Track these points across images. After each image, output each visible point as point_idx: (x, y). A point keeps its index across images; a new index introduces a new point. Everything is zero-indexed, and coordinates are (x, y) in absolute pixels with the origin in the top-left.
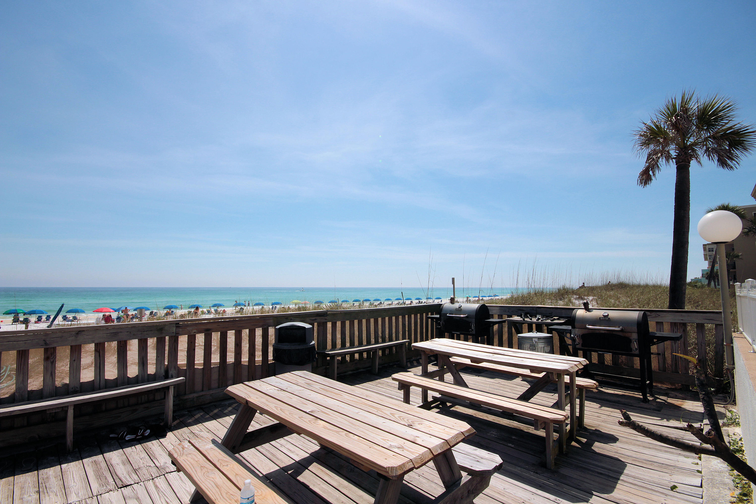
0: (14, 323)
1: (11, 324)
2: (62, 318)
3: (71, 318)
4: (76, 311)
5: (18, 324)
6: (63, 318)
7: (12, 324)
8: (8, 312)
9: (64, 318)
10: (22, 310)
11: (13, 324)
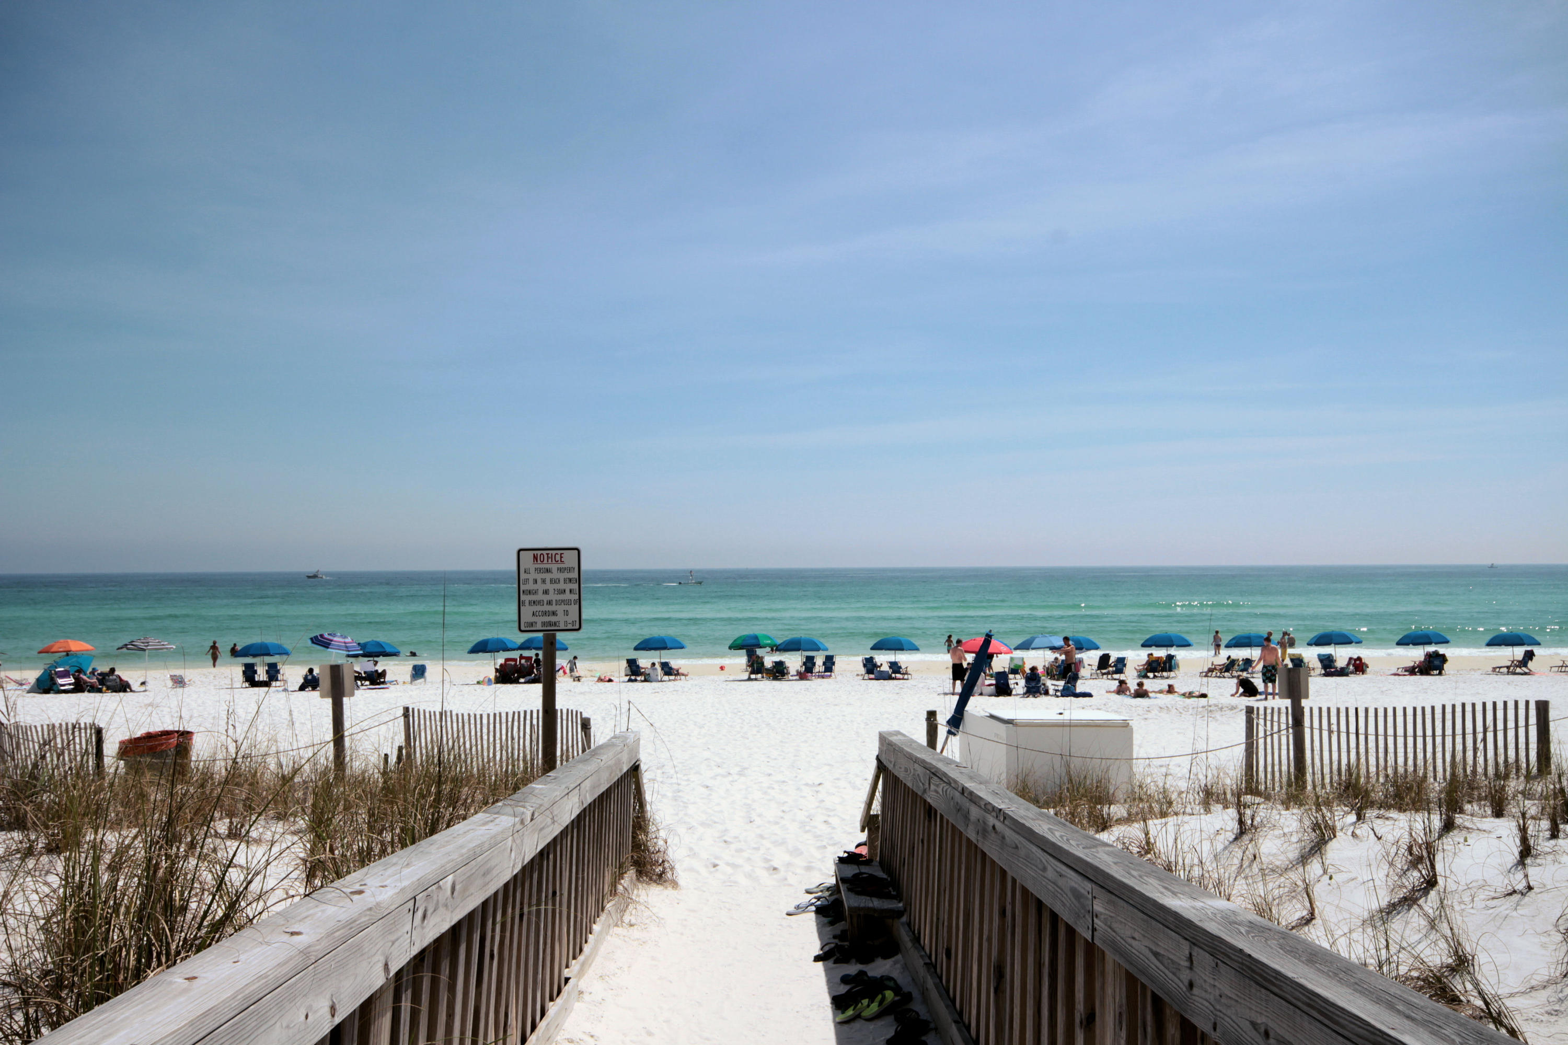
0: (753, 676)
1: (746, 677)
2: (862, 664)
3: (885, 668)
4: (897, 646)
5: (763, 677)
6: (865, 666)
7: (749, 679)
8: (739, 642)
9: (869, 666)
10: (769, 638)
11: (752, 680)
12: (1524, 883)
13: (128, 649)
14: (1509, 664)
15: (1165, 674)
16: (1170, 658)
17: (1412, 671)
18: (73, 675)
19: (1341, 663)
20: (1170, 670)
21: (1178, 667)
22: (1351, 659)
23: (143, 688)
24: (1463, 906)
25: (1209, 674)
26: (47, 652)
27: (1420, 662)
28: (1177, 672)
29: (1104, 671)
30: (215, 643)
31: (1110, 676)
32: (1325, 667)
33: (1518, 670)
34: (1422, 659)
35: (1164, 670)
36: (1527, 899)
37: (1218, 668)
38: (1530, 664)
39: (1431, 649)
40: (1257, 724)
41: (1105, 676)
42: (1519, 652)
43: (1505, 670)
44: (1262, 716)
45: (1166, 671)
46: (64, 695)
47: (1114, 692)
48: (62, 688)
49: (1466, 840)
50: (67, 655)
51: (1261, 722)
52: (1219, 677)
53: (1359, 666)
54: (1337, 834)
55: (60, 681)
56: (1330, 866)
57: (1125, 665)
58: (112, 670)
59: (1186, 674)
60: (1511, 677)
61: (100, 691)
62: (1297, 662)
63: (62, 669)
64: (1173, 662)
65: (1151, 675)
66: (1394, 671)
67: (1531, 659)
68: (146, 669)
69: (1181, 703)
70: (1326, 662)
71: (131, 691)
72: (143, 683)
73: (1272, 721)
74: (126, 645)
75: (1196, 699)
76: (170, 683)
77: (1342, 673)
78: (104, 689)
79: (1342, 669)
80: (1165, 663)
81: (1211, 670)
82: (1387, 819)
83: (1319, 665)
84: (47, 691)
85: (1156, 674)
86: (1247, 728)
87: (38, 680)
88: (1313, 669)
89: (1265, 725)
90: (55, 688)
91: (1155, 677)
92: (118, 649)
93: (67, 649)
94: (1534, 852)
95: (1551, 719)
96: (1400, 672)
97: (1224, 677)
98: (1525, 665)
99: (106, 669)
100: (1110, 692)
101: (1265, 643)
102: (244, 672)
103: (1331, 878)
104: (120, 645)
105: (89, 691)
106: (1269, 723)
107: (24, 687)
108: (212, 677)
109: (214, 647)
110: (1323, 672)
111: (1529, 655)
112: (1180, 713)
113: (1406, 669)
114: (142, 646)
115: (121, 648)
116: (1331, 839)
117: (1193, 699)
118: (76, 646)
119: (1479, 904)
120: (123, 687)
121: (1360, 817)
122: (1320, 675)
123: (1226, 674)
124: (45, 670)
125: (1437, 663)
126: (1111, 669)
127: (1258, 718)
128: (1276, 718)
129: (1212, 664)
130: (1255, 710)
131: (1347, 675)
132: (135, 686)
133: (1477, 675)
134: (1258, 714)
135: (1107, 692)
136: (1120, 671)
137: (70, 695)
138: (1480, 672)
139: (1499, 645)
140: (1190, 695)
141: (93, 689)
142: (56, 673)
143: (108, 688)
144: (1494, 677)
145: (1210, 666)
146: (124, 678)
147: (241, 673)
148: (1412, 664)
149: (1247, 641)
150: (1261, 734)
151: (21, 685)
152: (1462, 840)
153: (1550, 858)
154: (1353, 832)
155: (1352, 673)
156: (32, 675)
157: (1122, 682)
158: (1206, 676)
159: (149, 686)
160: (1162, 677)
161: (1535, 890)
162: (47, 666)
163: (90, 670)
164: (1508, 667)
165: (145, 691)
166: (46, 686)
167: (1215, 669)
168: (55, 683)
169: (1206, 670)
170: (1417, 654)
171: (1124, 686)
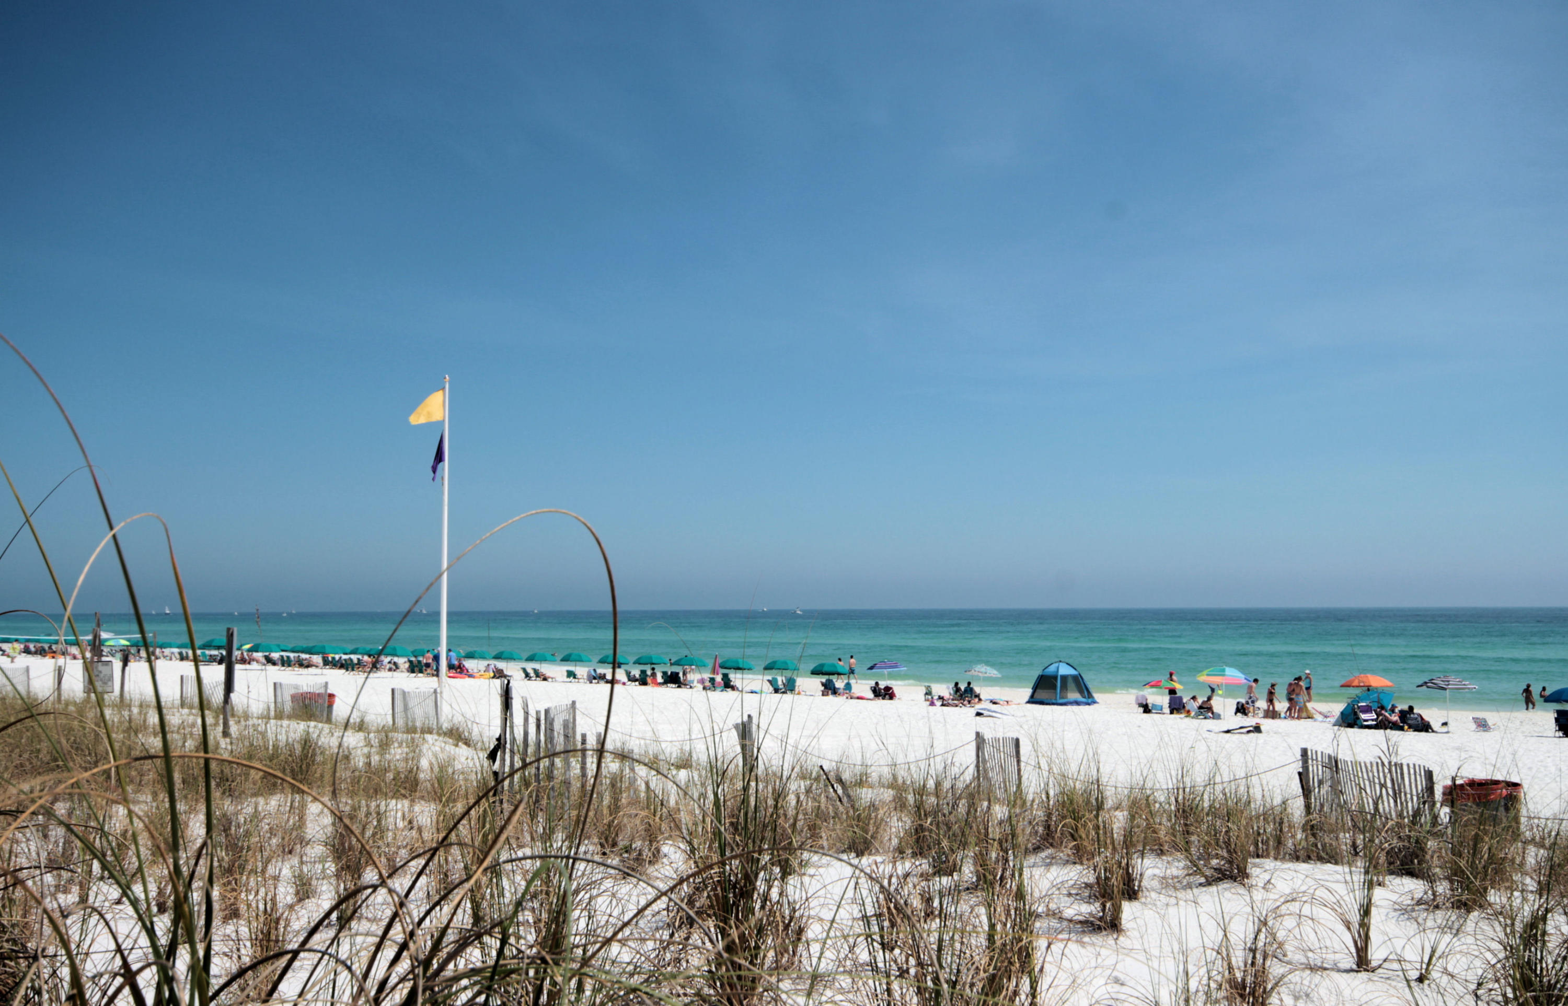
13: (1428, 687)
18: (1375, 711)
23: (1445, 729)
26: (1349, 686)
30: (1529, 686)
46: (1367, 730)
48: (1366, 723)
50: (1369, 690)
55: (1363, 716)
58: (1411, 709)
61: (1402, 729)
63: (1364, 704)
68: (1447, 709)
71: (1433, 731)
72: (1445, 724)
74: (1426, 683)
76: (1473, 726)
78: (1406, 727)
84: (1350, 726)
87: (1342, 713)
90: (1358, 722)
92: (1418, 686)
93: (1367, 684)
99: (1405, 707)
102: (1557, 720)
104: (1420, 683)
105: (1391, 728)
107: (1328, 719)
108: (1518, 723)
109: (1527, 691)
114: (1442, 684)
115: (1421, 686)
118: (1376, 681)
120: (1424, 727)
124: (1349, 704)
132: (1435, 725)
137: (1373, 731)
141: (1395, 727)
142: (1359, 707)
143: (1410, 727)
146: (1426, 718)
147: (1554, 721)
151: (1326, 717)
156: (1337, 708)
159: (1451, 727)
162: (1350, 701)
163: (1390, 707)
165: (1448, 732)
166: (1350, 720)
168: (1358, 718)
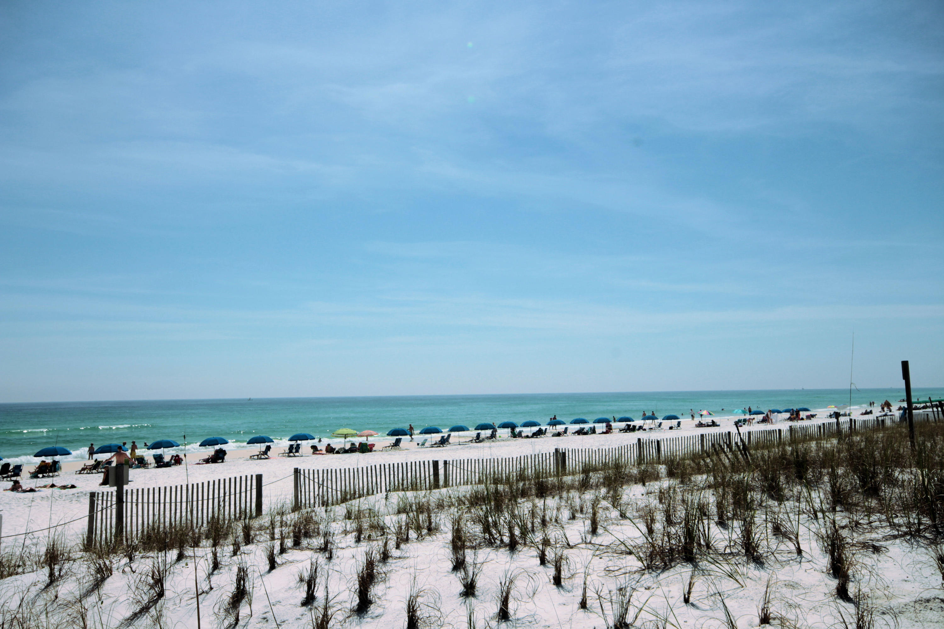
12: (209, 587)
14: (258, 453)
15: (51, 474)
16: (55, 463)
17: (207, 461)
19: (167, 459)
20: (55, 471)
21: (61, 469)
22: (173, 456)
24: (175, 606)
25: (82, 472)
27: (212, 456)
28: (59, 472)
29: (4, 476)
31: (9, 479)
32: (157, 462)
33: (263, 457)
34: (213, 453)
35: (51, 471)
36: (209, 595)
37: (88, 467)
38: (269, 453)
39: (217, 447)
40: (97, 504)
41: (5, 479)
42: (263, 447)
43: (256, 457)
44: (100, 498)
45: (51, 472)
47: (9, 490)
49: (187, 565)
51: (100, 502)
52: (89, 473)
53: (177, 460)
54: (113, 572)
56: (104, 595)
57: (21, 470)
59: (66, 473)
60: (259, 461)
62: (140, 460)
64: (57, 466)
65: (40, 476)
66: (198, 462)
67: (269, 450)
69: (58, 493)
70: (158, 459)
73: (107, 501)
75: (69, 489)
77: (168, 465)
79: (167, 462)
80: (51, 466)
81: (83, 469)
82: (148, 558)
83: (154, 461)
85: (45, 474)
86: (90, 506)
88: (150, 464)
89: (102, 504)
91: (43, 477)
94: (220, 566)
95: (263, 484)
96: (201, 462)
97: (92, 473)
98: (266, 454)
100: (7, 490)
101: (118, 450)
103: (102, 603)
106: (105, 502)
110: (156, 465)
111: (268, 448)
112: (57, 500)
113: (204, 460)
116: (108, 577)
117: (67, 490)
119: (184, 603)
121: (131, 559)
122: (154, 467)
123: (94, 471)
125: (221, 455)
126: (10, 474)
127: (98, 500)
128: (109, 499)
129: (85, 465)
130: (96, 494)
131: (170, 466)
133: (241, 461)
134: (98, 497)
135: (4, 490)
136: (17, 475)
138: (244, 459)
139: (253, 443)
140: (64, 487)
144: (251, 462)
145: (83, 466)
148: (207, 457)
149: (108, 449)
150: (100, 508)
152: (184, 565)
153: (227, 568)
154: (123, 570)
155: (173, 465)
157: (16, 482)
158: (80, 473)
160: (49, 476)
161: (214, 589)
164: (258, 456)
167: (86, 468)
169: (80, 469)
170: (210, 451)
171: (17, 485)
